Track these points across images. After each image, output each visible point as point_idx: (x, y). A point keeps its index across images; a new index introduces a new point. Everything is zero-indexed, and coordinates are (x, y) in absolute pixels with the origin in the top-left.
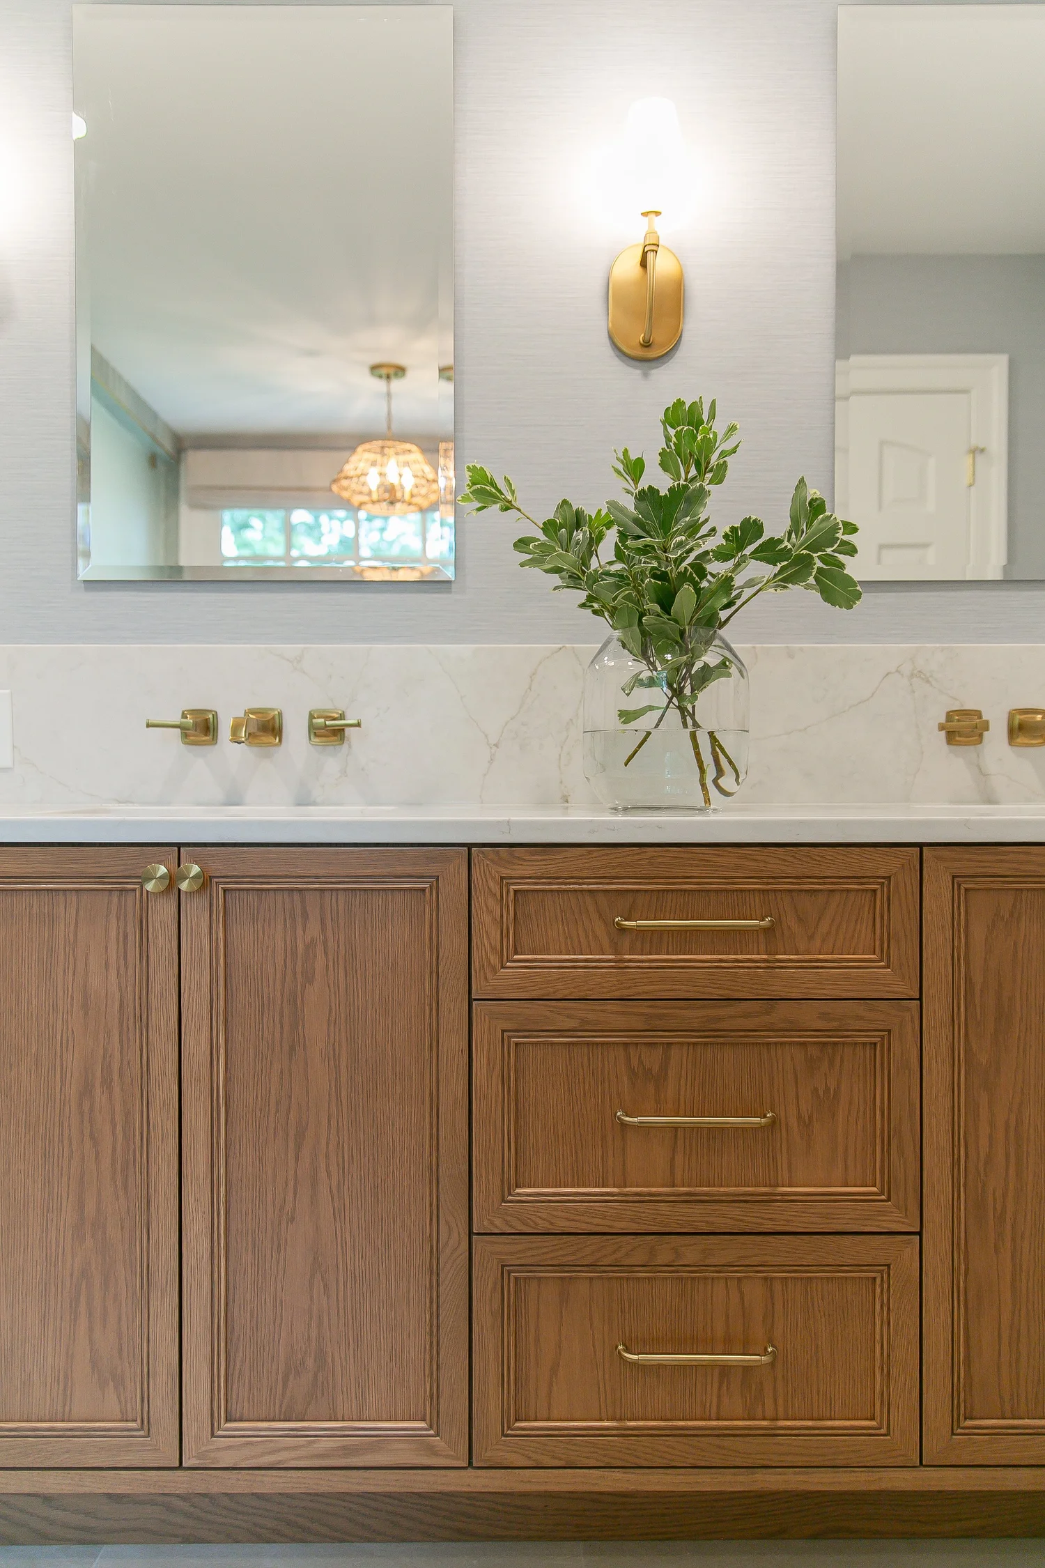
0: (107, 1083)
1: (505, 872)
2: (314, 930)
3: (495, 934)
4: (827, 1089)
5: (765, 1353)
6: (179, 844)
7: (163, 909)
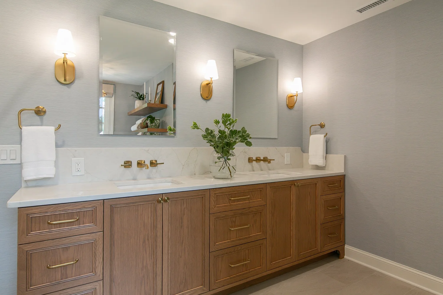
0: (148, 240)
1: (215, 193)
2: (185, 205)
3: (213, 203)
4: (255, 220)
5: (248, 260)
6: (163, 194)
7: (160, 206)
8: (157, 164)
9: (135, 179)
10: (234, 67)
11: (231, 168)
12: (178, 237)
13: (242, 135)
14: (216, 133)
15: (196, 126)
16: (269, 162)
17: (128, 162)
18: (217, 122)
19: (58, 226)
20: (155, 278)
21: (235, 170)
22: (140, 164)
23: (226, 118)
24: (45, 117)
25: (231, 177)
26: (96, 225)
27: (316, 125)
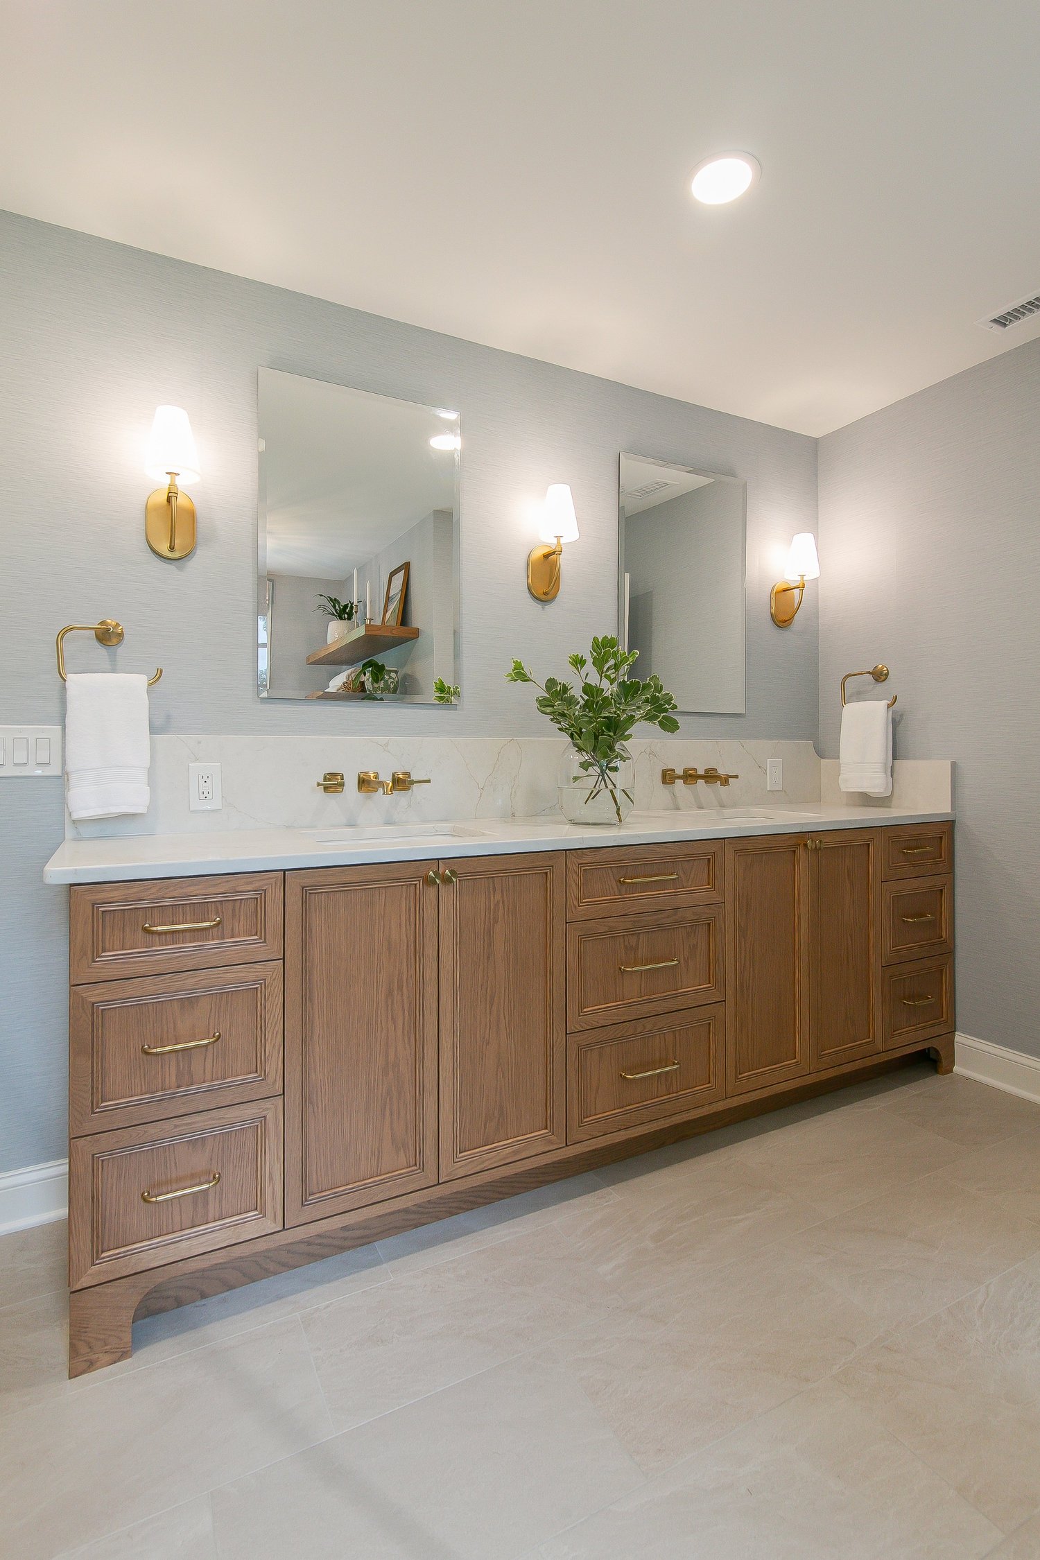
0: (400, 988)
1: (581, 861)
2: (498, 897)
3: (576, 891)
4: (693, 946)
5: (674, 1064)
6: (438, 859)
7: (431, 893)
8: (413, 782)
9: (351, 824)
10: (621, 509)
11: (618, 794)
12: (480, 985)
13: (653, 697)
14: (577, 692)
15: (520, 674)
16: (725, 781)
17: (334, 775)
18: (578, 662)
19: (169, 937)
20: (418, 1101)
21: (632, 801)
22: (364, 783)
23: (603, 649)
24: (121, 650)
25: (620, 821)
26: (265, 942)
27: (861, 674)
